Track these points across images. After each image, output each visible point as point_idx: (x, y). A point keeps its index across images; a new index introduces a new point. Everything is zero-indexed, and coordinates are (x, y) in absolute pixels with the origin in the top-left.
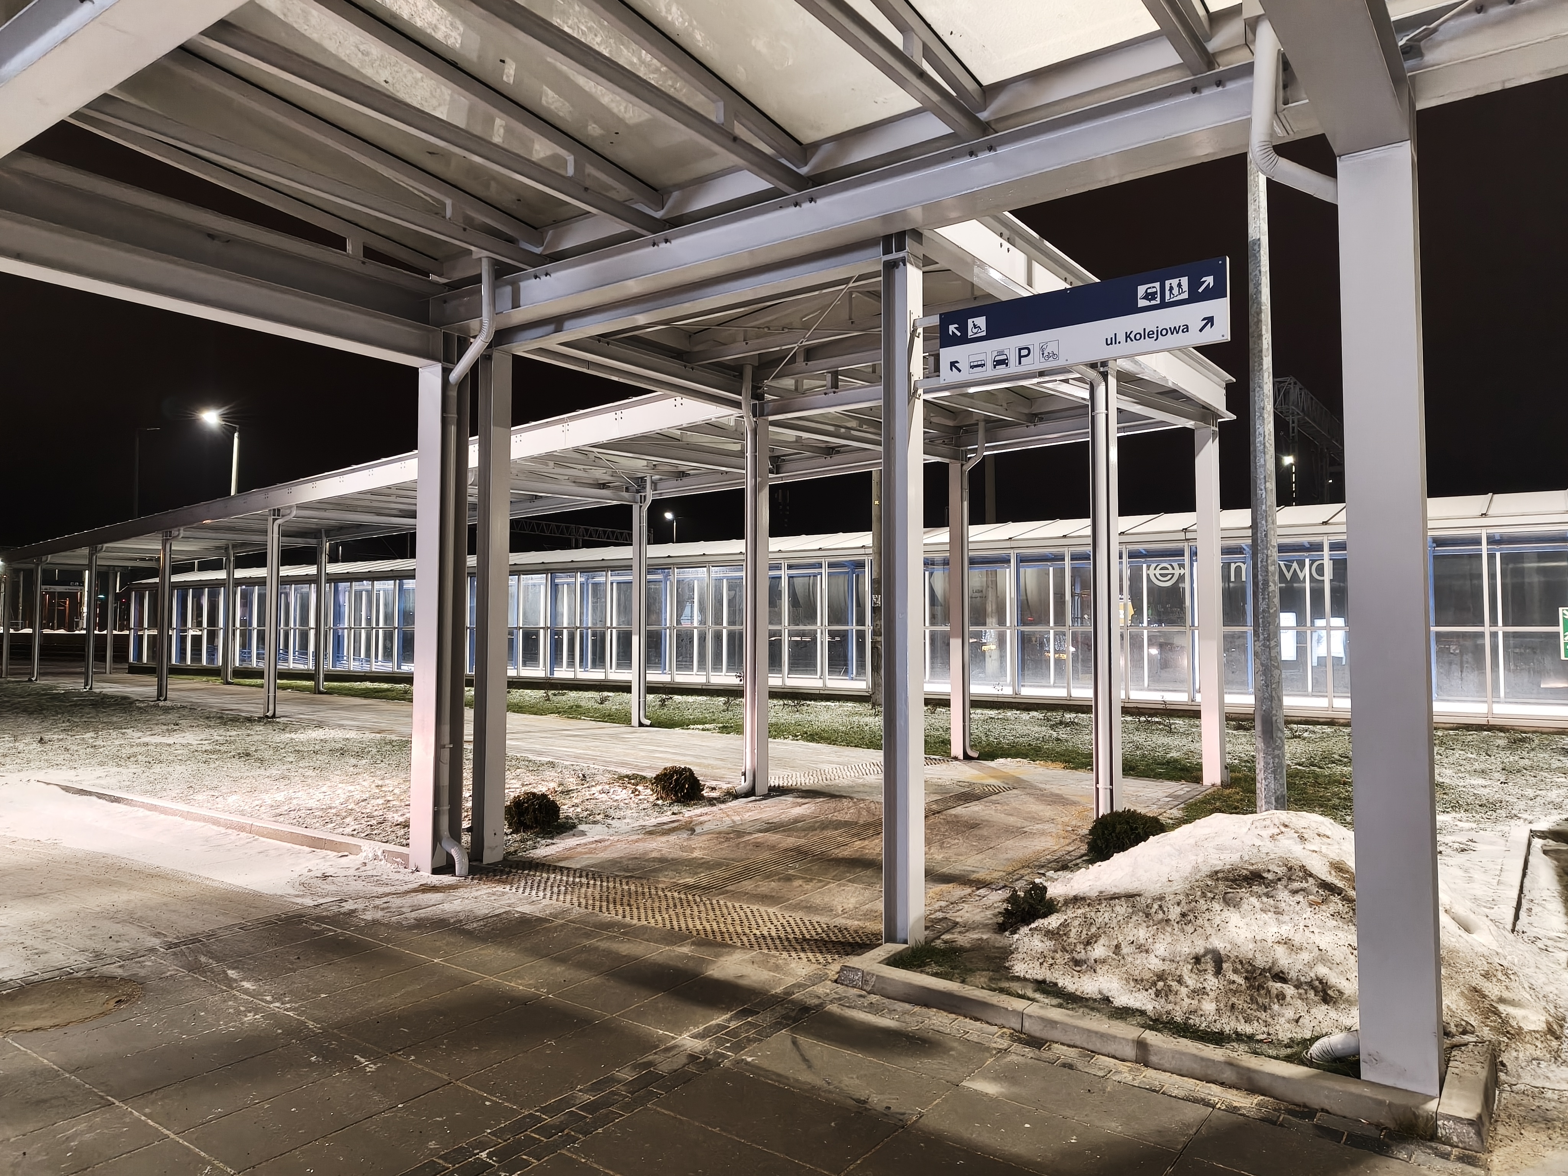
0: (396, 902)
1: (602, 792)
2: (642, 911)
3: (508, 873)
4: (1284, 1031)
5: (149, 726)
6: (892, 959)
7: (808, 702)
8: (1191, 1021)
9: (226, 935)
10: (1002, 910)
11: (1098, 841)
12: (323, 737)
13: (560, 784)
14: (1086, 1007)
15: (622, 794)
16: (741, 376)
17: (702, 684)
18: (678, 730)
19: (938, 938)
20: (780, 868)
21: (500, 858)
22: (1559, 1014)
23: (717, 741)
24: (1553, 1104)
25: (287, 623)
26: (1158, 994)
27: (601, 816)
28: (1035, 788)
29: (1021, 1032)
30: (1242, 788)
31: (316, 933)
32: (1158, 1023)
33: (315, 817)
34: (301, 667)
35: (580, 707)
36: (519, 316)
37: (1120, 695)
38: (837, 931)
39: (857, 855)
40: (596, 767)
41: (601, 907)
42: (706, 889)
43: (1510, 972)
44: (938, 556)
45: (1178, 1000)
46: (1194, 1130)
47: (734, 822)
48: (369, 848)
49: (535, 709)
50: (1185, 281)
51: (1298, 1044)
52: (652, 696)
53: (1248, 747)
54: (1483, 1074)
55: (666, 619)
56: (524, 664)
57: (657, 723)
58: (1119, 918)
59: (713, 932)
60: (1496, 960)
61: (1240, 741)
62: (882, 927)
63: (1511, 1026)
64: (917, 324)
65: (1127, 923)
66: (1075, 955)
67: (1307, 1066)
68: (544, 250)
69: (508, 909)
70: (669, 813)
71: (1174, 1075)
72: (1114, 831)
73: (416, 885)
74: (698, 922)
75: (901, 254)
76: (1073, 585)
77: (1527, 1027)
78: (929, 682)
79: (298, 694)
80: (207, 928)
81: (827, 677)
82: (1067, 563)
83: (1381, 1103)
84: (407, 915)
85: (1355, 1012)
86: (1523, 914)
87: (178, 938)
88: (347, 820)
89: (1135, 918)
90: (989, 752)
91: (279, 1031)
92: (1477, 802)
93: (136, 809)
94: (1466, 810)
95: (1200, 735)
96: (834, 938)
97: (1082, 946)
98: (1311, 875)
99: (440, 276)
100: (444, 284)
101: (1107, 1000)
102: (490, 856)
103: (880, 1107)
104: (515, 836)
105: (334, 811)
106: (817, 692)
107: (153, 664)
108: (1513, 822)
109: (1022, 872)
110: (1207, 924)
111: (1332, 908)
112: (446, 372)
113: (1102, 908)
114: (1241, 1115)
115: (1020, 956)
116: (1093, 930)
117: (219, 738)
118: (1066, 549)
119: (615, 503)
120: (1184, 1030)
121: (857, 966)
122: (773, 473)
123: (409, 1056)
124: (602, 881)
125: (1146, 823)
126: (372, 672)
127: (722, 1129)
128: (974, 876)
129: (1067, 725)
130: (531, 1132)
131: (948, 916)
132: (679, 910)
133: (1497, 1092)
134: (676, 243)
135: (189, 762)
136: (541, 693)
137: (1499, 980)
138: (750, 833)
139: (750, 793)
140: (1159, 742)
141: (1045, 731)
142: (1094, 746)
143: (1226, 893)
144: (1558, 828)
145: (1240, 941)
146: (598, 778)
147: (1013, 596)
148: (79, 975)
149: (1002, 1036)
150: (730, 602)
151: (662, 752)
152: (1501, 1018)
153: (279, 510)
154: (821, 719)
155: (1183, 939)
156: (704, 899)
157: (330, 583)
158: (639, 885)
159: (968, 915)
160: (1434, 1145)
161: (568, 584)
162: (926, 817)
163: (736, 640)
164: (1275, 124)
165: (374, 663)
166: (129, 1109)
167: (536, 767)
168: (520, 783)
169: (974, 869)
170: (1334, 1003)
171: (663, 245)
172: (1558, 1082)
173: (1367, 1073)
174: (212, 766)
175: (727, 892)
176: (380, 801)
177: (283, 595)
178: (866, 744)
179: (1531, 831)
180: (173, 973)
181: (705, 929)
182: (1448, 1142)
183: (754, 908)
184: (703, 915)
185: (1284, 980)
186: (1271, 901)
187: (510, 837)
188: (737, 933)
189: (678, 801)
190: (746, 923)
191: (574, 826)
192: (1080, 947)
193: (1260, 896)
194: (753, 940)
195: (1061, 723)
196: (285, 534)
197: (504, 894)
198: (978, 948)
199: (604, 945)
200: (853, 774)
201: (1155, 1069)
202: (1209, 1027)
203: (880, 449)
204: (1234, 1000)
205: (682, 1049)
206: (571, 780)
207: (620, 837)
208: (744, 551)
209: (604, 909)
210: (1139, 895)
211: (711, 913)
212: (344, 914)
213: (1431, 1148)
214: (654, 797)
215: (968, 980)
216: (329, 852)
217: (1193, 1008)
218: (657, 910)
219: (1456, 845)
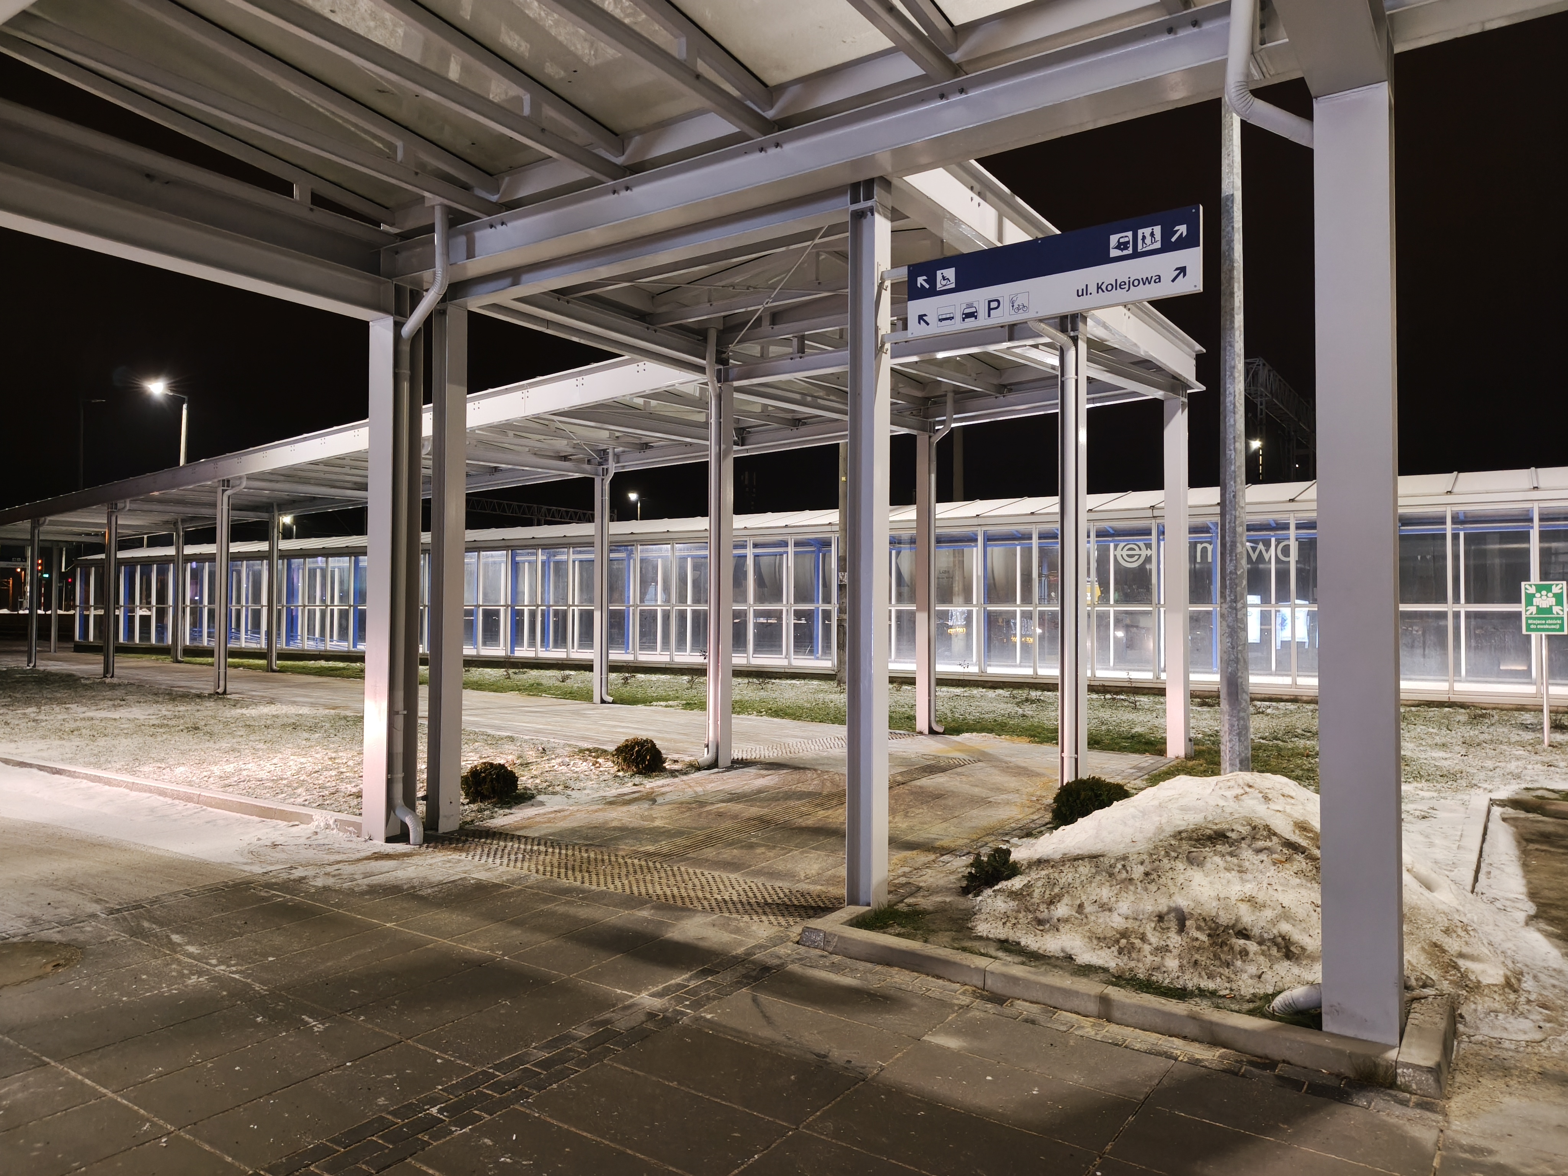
0: (347, 869)
1: (562, 764)
2: (602, 877)
3: (465, 842)
4: (1246, 986)
5: (94, 701)
6: (855, 921)
7: (773, 681)
8: (1154, 978)
9: (172, 901)
10: (966, 874)
11: (1063, 809)
12: (275, 713)
13: (520, 757)
14: (1048, 964)
15: (583, 766)
16: (705, 340)
17: (666, 663)
18: (640, 707)
19: (902, 901)
20: (743, 836)
21: (457, 827)
22: (1517, 968)
23: (680, 718)
24: (1511, 1053)
25: (239, 601)
26: (1120, 951)
27: (561, 787)
28: (1001, 761)
29: (984, 989)
30: (1206, 760)
31: (264, 899)
32: (1120, 980)
33: (266, 788)
34: (254, 646)
35: (541, 684)
36: (474, 268)
37: (1086, 673)
38: (799, 896)
39: (821, 824)
40: (557, 741)
41: (559, 874)
42: (667, 857)
43: (1470, 928)
44: (906, 534)
45: (1141, 957)
46: (1157, 1081)
47: (696, 792)
48: (320, 818)
49: (495, 687)
50: (1157, 230)
51: (1260, 999)
52: (614, 675)
53: (1212, 723)
54: (1442, 1025)
55: (629, 597)
56: (485, 644)
57: (620, 700)
58: (1083, 878)
59: (674, 896)
60: (1457, 917)
61: (1204, 717)
62: (845, 892)
63: (1470, 980)
64: (885, 276)
65: (1091, 882)
66: (1038, 914)
67: (1268, 1018)
68: (500, 198)
69: (463, 875)
70: (630, 784)
71: (1138, 1030)
72: (1078, 798)
73: (369, 854)
74: (658, 888)
75: (869, 203)
76: (1040, 566)
77: (1486, 980)
78: (895, 662)
79: (251, 672)
80: (151, 895)
81: (793, 657)
82: (1035, 542)
83: (1341, 1053)
84: (359, 882)
85: (1318, 967)
86: (1481, 876)
87: (120, 904)
88: (299, 791)
89: (1098, 878)
90: (954, 729)
91: (225, 993)
92: (1438, 773)
93: (79, 780)
94: (1427, 780)
95: (1165, 711)
96: (796, 903)
97: (1045, 906)
98: (1275, 834)
99: (392, 225)
100: (397, 234)
101: (1070, 958)
102: (446, 825)
103: (842, 1062)
104: (472, 806)
105: (285, 782)
106: (783, 670)
107: (99, 643)
108: (1473, 791)
109: (986, 839)
110: (1170, 883)
111: (1296, 867)
112: (398, 326)
113: (1066, 869)
114: (1203, 1066)
115: (983, 917)
116: (1057, 890)
117: (167, 713)
118: (1034, 526)
119: (577, 475)
120: (1148, 986)
121: (818, 928)
122: (738, 445)
123: (358, 1017)
124: (560, 849)
125: (1109, 791)
126: (326, 651)
127: (679, 1084)
128: (938, 844)
129: (1033, 702)
130: (484, 1088)
131: (911, 881)
132: (639, 876)
133: (1456, 1043)
134: (637, 191)
135: (135, 735)
136: (501, 672)
137: (1458, 936)
138: (712, 804)
139: (713, 765)
140: (1124, 718)
141: (1012, 708)
142: (1059, 722)
143: (1190, 852)
144: (1517, 797)
145: (1203, 898)
146: (558, 751)
147: (979, 573)
148: (15, 940)
149: (964, 993)
150: (695, 583)
151: (624, 727)
152: (1460, 971)
153: (228, 481)
154: (786, 696)
155: (1146, 897)
156: (665, 866)
157: (283, 560)
158: (598, 852)
159: (932, 880)
160: (1393, 1092)
161: (529, 562)
162: (890, 788)
163: (700, 620)
164: (1251, 65)
165: (329, 643)
166: (66, 1069)
167: (494, 741)
168: (478, 756)
169: (937, 837)
170: (1297, 959)
171: (624, 193)
172: (1516, 1033)
173: (1328, 1025)
174: (159, 739)
175: (688, 859)
176: (333, 773)
177: (234, 573)
178: (831, 720)
179: (1491, 800)
180: (113, 938)
181: (665, 895)
182: (1406, 1089)
183: (716, 874)
184: (664, 881)
185: (1247, 937)
186: (1235, 860)
187: (466, 807)
188: (698, 898)
189: (639, 772)
190: (708, 888)
191: (532, 797)
192: (1043, 907)
193: (1223, 856)
194: (714, 903)
195: (1027, 700)
196: (235, 507)
197: (459, 861)
198: (941, 910)
199: (562, 909)
200: (817, 748)
201: (1118, 1024)
202: (1172, 984)
203: (847, 418)
204: (1197, 956)
205: (640, 1007)
206: (531, 753)
207: (580, 807)
208: (708, 528)
209: (562, 875)
210: (1103, 856)
211: (672, 879)
212: (294, 880)
213: (1390, 1095)
214: (616, 768)
215: (931, 939)
216: (279, 822)
217: (1156, 964)
218: (616, 876)
219: (1417, 813)
